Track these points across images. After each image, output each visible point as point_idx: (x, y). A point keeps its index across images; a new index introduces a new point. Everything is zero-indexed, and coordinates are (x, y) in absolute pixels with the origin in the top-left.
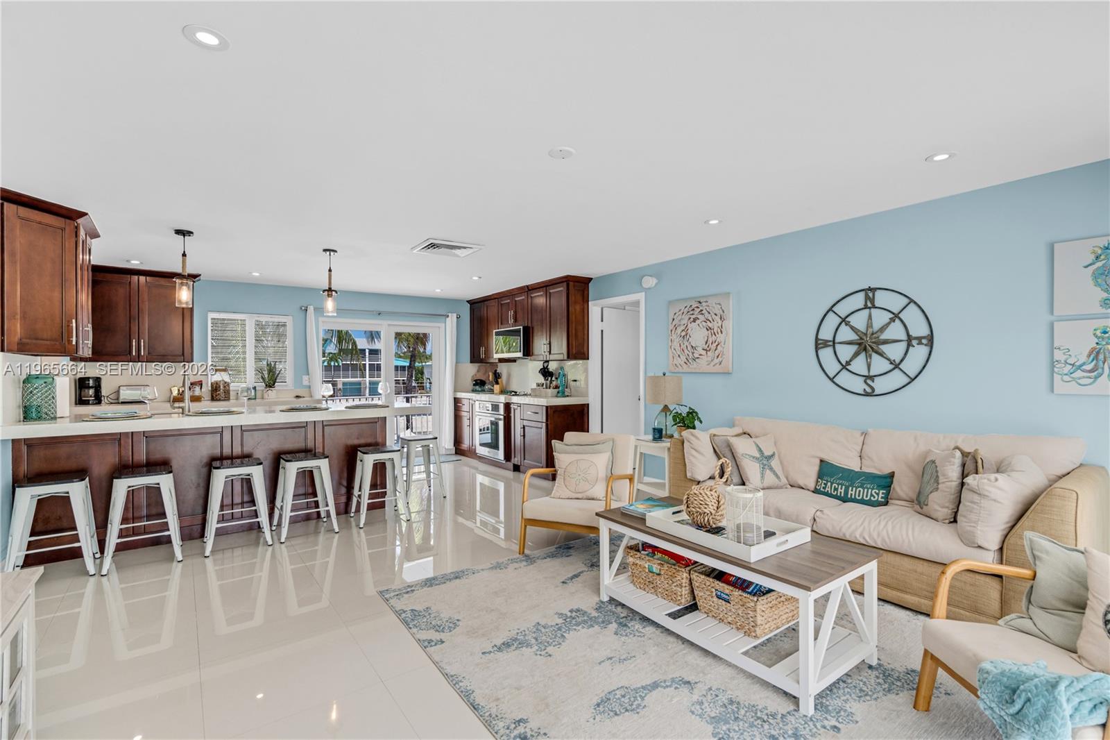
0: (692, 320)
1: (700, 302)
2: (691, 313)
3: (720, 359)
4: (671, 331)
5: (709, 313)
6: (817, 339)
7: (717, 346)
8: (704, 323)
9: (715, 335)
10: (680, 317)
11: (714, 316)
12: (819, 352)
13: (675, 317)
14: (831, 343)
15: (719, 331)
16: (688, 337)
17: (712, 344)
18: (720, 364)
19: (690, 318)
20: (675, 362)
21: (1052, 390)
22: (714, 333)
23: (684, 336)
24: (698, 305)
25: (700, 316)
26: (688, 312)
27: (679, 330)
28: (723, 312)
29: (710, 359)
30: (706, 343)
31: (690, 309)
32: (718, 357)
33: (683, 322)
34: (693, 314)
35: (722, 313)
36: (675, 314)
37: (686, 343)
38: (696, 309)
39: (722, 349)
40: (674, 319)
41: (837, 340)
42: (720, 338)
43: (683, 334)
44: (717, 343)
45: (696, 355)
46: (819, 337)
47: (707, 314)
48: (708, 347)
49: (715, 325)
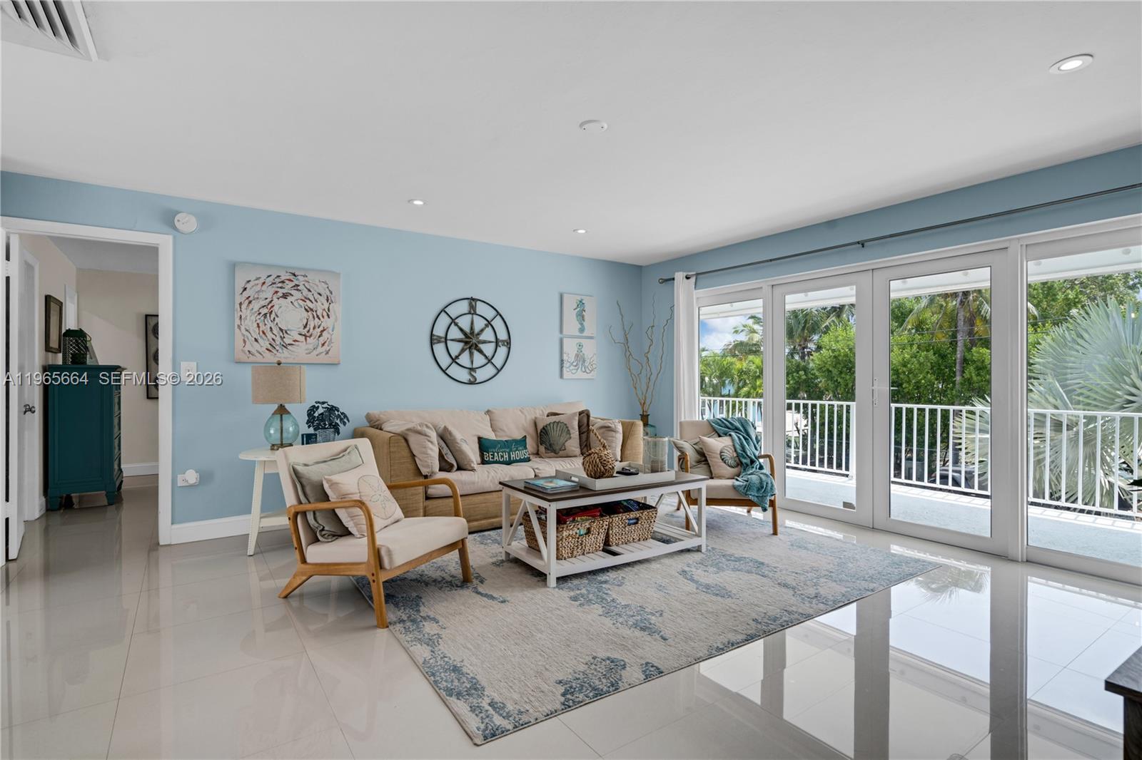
0: (280, 294)
1: (294, 275)
2: (280, 285)
3: (326, 347)
4: (241, 304)
5: (309, 291)
6: (432, 334)
7: (322, 331)
8: (301, 302)
9: (319, 319)
10: (258, 288)
11: (317, 296)
12: (434, 346)
13: (248, 286)
14: (443, 340)
15: (325, 314)
16: (273, 316)
17: (314, 328)
18: (327, 353)
19: (277, 292)
20: (248, 347)
21: (561, 376)
22: (318, 316)
23: (265, 314)
24: (292, 277)
25: (293, 292)
26: (274, 283)
27: (256, 306)
28: (331, 293)
29: (311, 347)
30: (305, 327)
31: (278, 280)
32: (323, 345)
33: (263, 295)
34: (281, 288)
35: (328, 294)
36: (249, 281)
37: (269, 324)
38: (287, 282)
39: (329, 336)
40: (245, 289)
41: (448, 338)
42: (326, 322)
43: (264, 311)
44: (321, 328)
45: (287, 341)
46: (433, 333)
47: (305, 292)
48: (308, 331)
49: (320, 306)
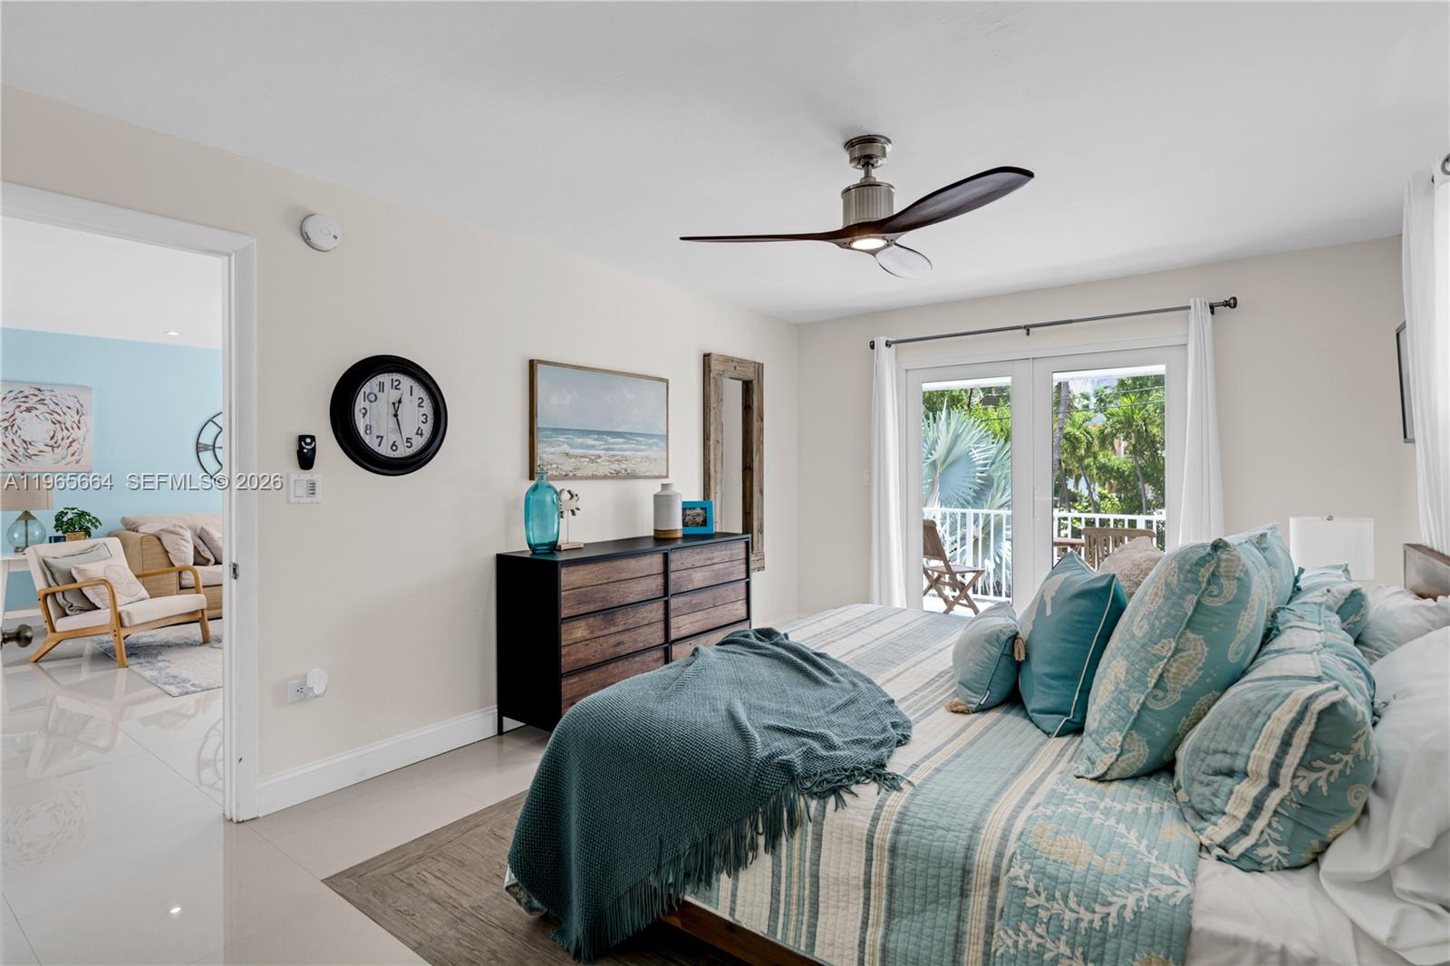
0: (23, 408)
1: (39, 390)
2: (24, 399)
3: (76, 457)
5: (57, 404)
6: (198, 443)
7: (71, 442)
8: (47, 415)
9: (68, 430)
11: (65, 409)
12: (200, 454)
14: (211, 448)
15: (75, 426)
16: (15, 428)
17: (63, 439)
18: (77, 462)
19: (19, 406)
22: (67, 428)
23: (7, 427)
24: (37, 393)
25: (38, 406)
26: (17, 398)
28: (82, 406)
29: (59, 457)
30: (52, 438)
31: (20, 395)
32: (73, 455)
34: (24, 402)
35: (78, 406)
37: (12, 436)
38: (32, 397)
39: (80, 447)
41: (216, 445)
42: (76, 434)
43: (6, 424)
44: (71, 439)
45: (31, 451)
46: (200, 441)
47: (52, 406)
48: (56, 442)
49: (70, 419)
